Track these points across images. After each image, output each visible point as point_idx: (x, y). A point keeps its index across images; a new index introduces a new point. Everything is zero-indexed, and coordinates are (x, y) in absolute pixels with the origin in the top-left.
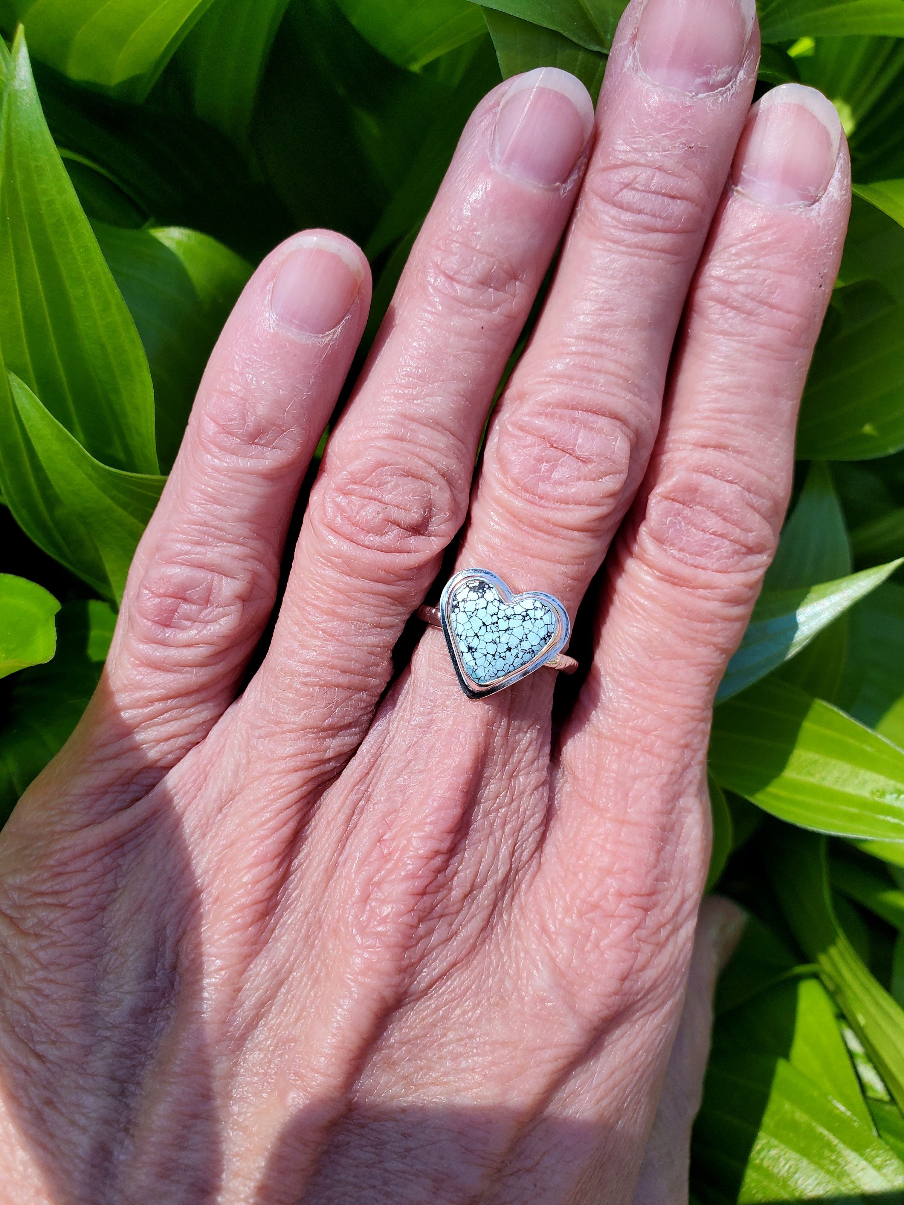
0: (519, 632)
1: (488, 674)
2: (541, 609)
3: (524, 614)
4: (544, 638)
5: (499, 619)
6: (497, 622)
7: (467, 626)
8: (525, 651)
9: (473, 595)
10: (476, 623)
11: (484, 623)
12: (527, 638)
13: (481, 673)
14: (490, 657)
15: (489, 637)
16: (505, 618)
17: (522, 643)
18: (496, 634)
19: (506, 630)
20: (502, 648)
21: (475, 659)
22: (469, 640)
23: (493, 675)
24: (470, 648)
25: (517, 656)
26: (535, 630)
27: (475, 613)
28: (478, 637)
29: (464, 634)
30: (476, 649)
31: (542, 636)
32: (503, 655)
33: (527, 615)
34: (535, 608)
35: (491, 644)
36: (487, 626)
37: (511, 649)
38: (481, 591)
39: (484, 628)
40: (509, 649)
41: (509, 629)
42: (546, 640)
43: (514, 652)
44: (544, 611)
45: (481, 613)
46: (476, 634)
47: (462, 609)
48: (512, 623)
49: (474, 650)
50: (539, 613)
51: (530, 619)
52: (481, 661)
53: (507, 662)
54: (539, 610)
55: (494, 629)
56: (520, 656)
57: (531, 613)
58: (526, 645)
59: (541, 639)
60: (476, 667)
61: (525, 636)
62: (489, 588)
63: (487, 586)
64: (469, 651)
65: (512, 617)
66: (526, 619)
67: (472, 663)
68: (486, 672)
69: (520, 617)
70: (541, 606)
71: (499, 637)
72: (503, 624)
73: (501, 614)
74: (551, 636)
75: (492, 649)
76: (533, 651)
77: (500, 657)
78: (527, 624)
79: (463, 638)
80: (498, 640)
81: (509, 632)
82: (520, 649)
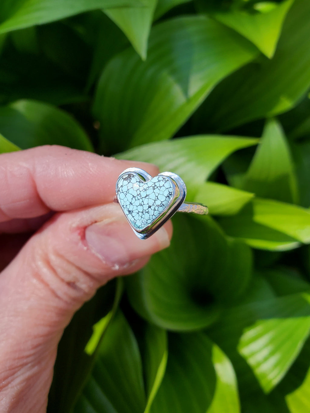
0: (153, 196)
1: (142, 224)
2: (162, 180)
3: (154, 185)
4: (168, 196)
5: (140, 191)
6: (140, 194)
7: (126, 200)
8: (158, 206)
9: (126, 182)
10: (129, 197)
11: (133, 196)
12: (158, 198)
13: (138, 223)
14: (140, 214)
15: (137, 203)
16: (144, 191)
17: (156, 202)
18: (141, 200)
19: (145, 197)
20: (146, 207)
21: (133, 217)
22: (128, 207)
23: (145, 223)
24: (129, 211)
25: (155, 210)
26: (161, 193)
27: (128, 192)
28: (132, 204)
29: (125, 204)
30: (133, 211)
31: (166, 195)
32: (147, 211)
33: (155, 186)
34: (159, 181)
35: (140, 206)
36: (135, 197)
37: (151, 206)
38: (129, 179)
39: (134, 199)
40: (150, 207)
41: (146, 196)
42: (169, 197)
43: (153, 208)
44: (164, 181)
45: (131, 191)
46: (131, 203)
47: (121, 191)
48: (148, 192)
49: (131, 212)
50: (162, 183)
51: (157, 187)
52: (137, 217)
53: (150, 214)
54: (161, 181)
55: (139, 198)
56: (156, 209)
57: (157, 184)
58: (158, 202)
59: (166, 197)
60: (135, 221)
61: (156, 197)
62: (133, 176)
63: (132, 176)
64: (129, 213)
65: (147, 189)
66: (155, 188)
67: (133, 219)
68: (141, 222)
69: (152, 188)
70: (162, 179)
71: (143, 202)
72: (143, 195)
73: (141, 189)
74: (172, 194)
75: (140, 209)
76: (163, 205)
77: (146, 212)
78: (156, 191)
79: (125, 206)
80: (142, 203)
81: (148, 197)
82: (155, 206)
